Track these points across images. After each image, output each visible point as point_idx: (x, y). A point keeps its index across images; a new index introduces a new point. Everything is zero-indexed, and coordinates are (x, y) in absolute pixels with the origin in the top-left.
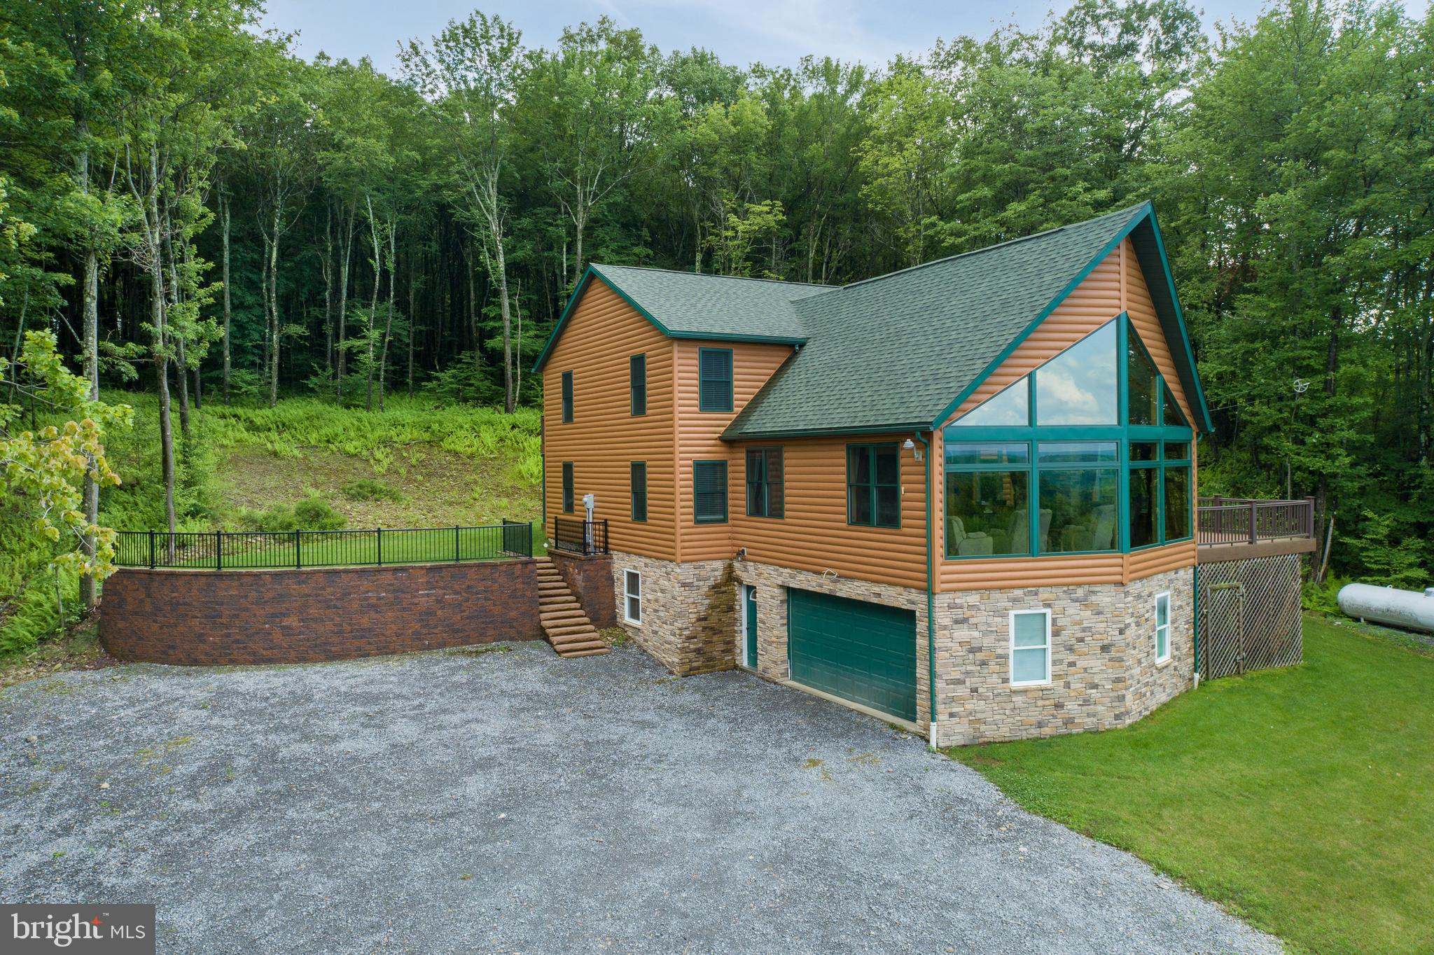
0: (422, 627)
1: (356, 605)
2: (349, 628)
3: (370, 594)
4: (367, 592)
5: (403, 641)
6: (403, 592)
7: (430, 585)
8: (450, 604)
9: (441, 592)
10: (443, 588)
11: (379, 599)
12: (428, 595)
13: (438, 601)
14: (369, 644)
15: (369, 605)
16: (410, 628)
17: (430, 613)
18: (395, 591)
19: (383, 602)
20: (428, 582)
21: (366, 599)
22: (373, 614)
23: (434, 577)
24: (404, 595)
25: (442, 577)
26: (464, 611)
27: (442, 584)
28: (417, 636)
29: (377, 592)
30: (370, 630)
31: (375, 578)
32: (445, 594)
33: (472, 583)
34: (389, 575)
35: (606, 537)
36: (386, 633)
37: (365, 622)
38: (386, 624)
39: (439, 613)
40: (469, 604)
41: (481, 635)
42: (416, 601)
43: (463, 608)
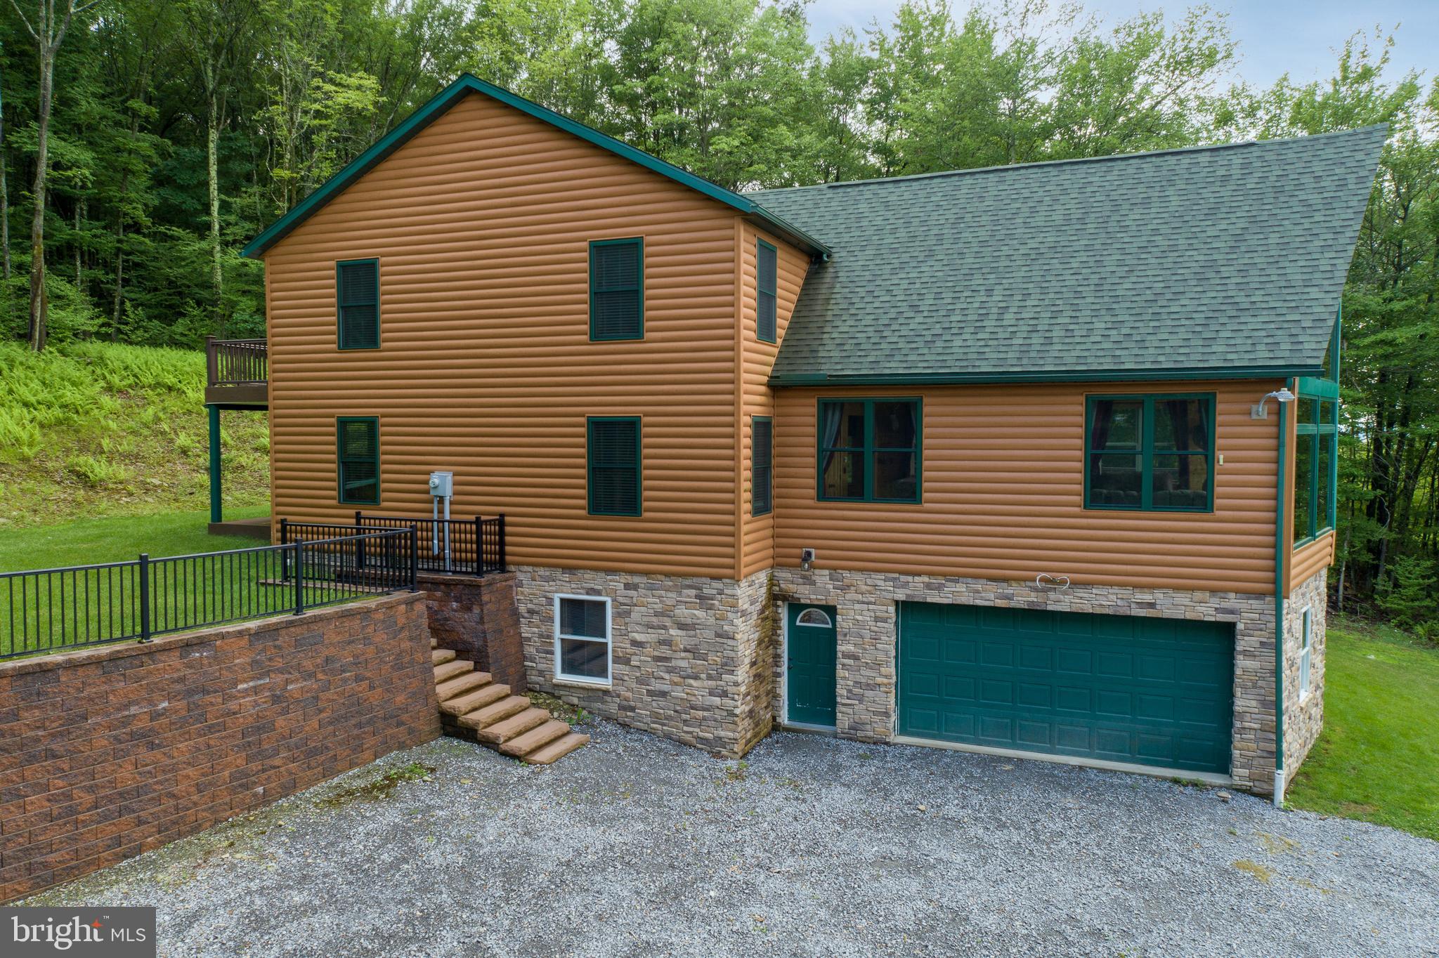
0: (249, 759)
1: (102, 741)
2: (88, 799)
3: (134, 710)
4: (127, 707)
5: (213, 798)
6: (205, 691)
7: (259, 669)
8: (298, 701)
9: (279, 679)
10: (281, 671)
11: (154, 716)
12: (256, 690)
13: (276, 699)
14: (140, 822)
15: (132, 733)
16: (227, 766)
17: (262, 727)
18: (190, 693)
19: (164, 721)
20: (254, 663)
21: (125, 722)
22: (144, 754)
23: (264, 650)
24: (208, 698)
25: (280, 648)
26: (321, 711)
27: (279, 663)
28: (242, 782)
29: (151, 702)
30: (138, 792)
31: (142, 671)
32: (287, 682)
33: (332, 651)
34: (174, 660)
35: (502, 543)
36: (175, 790)
37: (126, 775)
38: (174, 769)
39: (280, 722)
40: (330, 694)
41: (354, 751)
42: (233, 705)
43: (321, 705)
